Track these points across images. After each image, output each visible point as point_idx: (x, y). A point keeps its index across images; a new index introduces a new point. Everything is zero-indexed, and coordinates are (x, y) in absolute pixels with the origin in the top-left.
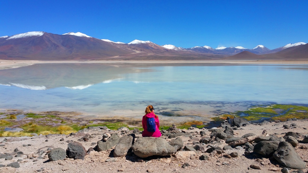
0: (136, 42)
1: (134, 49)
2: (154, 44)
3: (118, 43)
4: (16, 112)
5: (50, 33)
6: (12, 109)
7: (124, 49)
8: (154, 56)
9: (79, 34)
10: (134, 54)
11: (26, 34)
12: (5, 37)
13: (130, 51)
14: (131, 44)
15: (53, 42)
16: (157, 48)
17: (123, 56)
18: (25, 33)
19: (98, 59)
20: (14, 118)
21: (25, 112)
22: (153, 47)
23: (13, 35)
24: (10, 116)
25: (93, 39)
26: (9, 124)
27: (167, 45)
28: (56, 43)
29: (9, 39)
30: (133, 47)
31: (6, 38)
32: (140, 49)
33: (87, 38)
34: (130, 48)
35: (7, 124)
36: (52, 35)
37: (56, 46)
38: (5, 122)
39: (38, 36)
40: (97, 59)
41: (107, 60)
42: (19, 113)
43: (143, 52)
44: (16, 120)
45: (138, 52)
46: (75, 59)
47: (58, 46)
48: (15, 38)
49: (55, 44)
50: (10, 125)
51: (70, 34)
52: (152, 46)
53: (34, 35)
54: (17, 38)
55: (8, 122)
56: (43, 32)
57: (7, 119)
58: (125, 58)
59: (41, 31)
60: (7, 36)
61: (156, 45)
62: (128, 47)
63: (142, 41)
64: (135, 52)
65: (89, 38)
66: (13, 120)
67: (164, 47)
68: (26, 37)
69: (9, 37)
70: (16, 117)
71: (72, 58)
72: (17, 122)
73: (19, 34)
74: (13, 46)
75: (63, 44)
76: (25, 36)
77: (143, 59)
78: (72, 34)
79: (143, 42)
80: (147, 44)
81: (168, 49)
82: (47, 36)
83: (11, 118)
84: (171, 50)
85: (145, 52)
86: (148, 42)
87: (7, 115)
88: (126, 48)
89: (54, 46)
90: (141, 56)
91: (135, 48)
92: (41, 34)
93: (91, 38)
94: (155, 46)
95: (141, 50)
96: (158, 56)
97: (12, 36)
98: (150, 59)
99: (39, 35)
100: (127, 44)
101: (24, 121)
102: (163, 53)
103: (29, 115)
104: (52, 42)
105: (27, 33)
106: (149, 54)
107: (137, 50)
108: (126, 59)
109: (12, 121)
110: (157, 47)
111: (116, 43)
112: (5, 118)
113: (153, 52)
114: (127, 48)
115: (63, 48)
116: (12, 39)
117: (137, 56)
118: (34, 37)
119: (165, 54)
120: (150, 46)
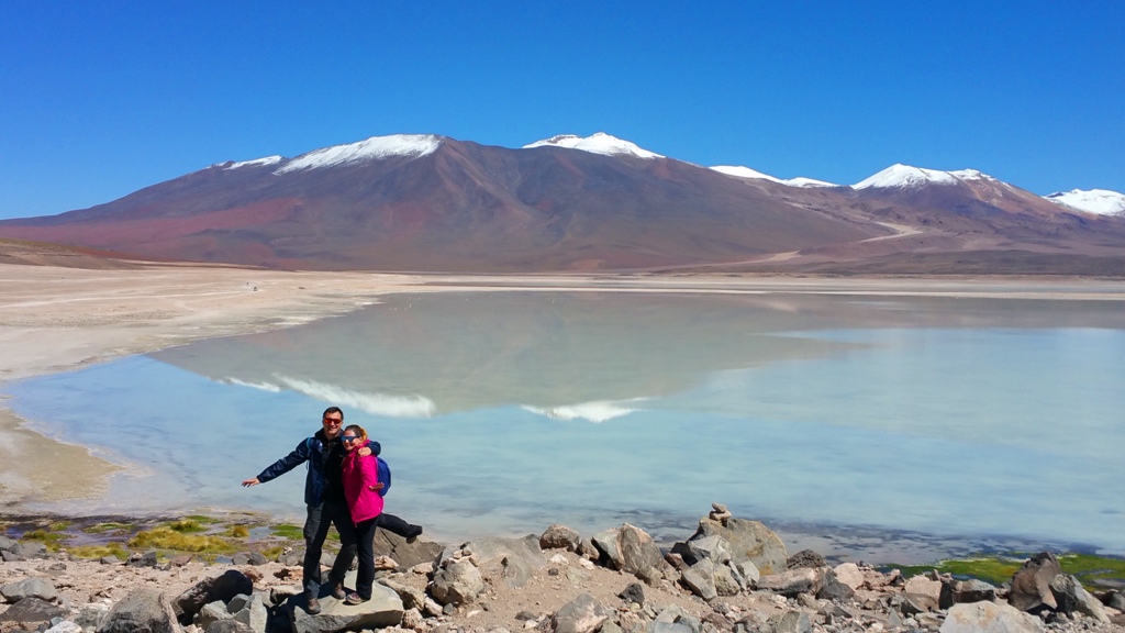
0: (896, 175)
1: (884, 213)
2: (1003, 190)
3: (800, 182)
4: (251, 518)
5: (467, 144)
6: (243, 511)
7: (829, 217)
8: (998, 252)
9: (602, 144)
10: (883, 243)
11: (361, 146)
12: (266, 161)
13: (858, 228)
14: (871, 190)
15: (479, 183)
16: (1021, 210)
17: (820, 251)
18: (357, 144)
19: (688, 270)
20: (243, 535)
21: (276, 520)
22: (995, 202)
23: (305, 154)
24: (233, 528)
25: (670, 164)
26: (228, 549)
27: (1080, 193)
28: (490, 188)
29: (286, 169)
30: (878, 205)
31: (273, 167)
32: (920, 215)
33: (641, 160)
34: (864, 208)
35: (223, 548)
36: (476, 151)
37: (491, 205)
38: (218, 544)
39: (411, 157)
40: (681, 271)
41: (735, 272)
42: (258, 523)
43: (936, 231)
44: (246, 540)
45: (906, 231)
46: (575, 269)
47: (499, 204)
48: (310, 166)
49: (484, 195)
50: (229, 551)
51: (559, 144)
52: (989, 196)
53: (397, 151)
54: (319, 164)
55: (225, 544)
56: (437, 137)
57: (227, 536)
58: (829, 266)
59: (428, 134)
60: (277, 159)
61: (1014, 191)
62: (853, 207)
63: (932, 172)
64: (892, 232)
65: (648, 160)
66: (240, 539)
67: (1061, 204)
68: (359, 159)
69: (285, 161)
70: (247, 532)
71: (563, 265)
72: (246, 545)
73: (329, 147)
74: (300, 203)
75: (523, 196)
76: (354, 155)
77: (933, 272)
78: (569, 142)
79: (937, 176)
80: (961, 187)
81: (1090, 215)
82: (454, 154)
83: (235, 535)
84: (1103, 221)
85: (950, 234)
86: (970, 174)
87: (226, 527)
88: (838, 208)
89: (480, 201)
90: (922, 256)
91: (889, 210)
92: (425, 145)
93: (657, 159)
94: (1007, 196)
95: (925, 222)
96: (1023, 252)
97: (300, 156)
98: (975, 272)
99: (420, 152)
100: (844, 191)
101: (265, 545)
102: (1057, 235)
103: (281, 528)
104: (475, 184)
105: (364, 143)
106: (971, 244)
107: (899, 219)
108: (833, 272)
109: (237, 542)
110: (1020, 202)
111: (784, 182)
112: (221, 534)
113: (997, 231)
114: (846, 211)
115: (522, 214)
116: (297, 173)
117: (901, 253)
118: (393, 160)
119: (1064, 243)
120: (979, 197)
